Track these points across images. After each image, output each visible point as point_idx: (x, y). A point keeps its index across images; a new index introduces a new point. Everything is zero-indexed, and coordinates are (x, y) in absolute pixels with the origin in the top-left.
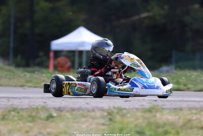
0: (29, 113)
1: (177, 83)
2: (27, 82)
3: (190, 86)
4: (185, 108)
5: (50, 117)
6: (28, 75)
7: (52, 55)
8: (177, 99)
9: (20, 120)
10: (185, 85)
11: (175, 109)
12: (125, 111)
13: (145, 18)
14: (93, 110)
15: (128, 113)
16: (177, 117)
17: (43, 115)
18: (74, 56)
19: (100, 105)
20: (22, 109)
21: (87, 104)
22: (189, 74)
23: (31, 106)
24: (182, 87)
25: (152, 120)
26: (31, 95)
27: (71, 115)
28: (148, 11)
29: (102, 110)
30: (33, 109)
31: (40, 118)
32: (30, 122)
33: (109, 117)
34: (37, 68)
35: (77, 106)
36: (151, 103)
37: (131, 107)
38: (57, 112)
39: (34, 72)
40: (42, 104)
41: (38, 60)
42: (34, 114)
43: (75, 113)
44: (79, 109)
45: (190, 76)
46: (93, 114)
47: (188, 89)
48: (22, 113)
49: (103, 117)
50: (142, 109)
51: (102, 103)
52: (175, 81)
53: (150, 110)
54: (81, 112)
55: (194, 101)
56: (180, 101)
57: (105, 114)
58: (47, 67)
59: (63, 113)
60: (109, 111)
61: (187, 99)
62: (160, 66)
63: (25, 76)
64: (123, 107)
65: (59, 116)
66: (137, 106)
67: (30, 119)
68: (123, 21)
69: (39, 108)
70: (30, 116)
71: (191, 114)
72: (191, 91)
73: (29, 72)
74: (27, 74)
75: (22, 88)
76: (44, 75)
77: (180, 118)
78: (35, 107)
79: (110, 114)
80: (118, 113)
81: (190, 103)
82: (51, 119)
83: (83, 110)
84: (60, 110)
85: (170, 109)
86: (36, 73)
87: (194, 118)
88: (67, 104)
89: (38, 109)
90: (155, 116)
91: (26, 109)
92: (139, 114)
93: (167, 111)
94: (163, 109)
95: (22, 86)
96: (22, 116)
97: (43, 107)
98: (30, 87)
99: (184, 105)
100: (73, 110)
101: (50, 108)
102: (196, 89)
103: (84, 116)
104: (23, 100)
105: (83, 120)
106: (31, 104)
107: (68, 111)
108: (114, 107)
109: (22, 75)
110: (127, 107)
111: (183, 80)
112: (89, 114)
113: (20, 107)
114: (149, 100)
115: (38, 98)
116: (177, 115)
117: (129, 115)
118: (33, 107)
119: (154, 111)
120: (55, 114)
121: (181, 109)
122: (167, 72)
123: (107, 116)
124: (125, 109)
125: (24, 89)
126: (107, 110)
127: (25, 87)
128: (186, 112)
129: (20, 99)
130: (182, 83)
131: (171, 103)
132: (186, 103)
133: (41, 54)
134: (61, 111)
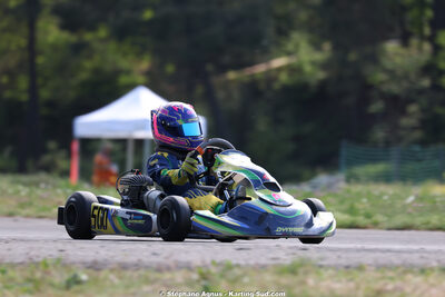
0: (28, 274)
1: (352, 211)
2: (22, 206)
3: (379, 218)
4: (370, 265)
5: (74, 281)
6: (24, 191)
7: (76, 147)
8: (352, 246)
9: (7, 287)
10: (368, 216)
11: (347, 267)
12: (237, 272)
13: (280, 69)
14: (169, 269)
15: (245, 275)
16: (352, 285)
17: (59, 278)
18: (124, 149)
19: (183, 258)
20: (13, 265)
21: (155, 254)
22: (376, 193)
23: (31, 259)
24: (361, 220)
25: (297, 291)
26: (31, 235)
27: (120, 278)
28: (289, 54)
29: (189, 267)
30: (37, 264)
31: (52, 285)
32: (30, 292)
33: (203, 283)
34: (43, 176)
35: (132, 259)
36: (294, 254)
37: (252, 262)
38: (90, 271)
39: (37, 184)
40: (56, 254)
41: (46, 159)
42: (38, 275)
43: (128, 273)
44: (137, 266)
45: (380, 197)
46: (167, 276)
47: (376, 225)
48: (11, 273)
49: (189, 284)
50: (274, 266)
51: (187, 252)
52: (346, 206)
53: (292, 270)
54: (142, 272)
55: (389, 251)
56: (358, 250)
57: (195, 276)
58: (66, 174)
59: (103, 274)
60: (204, 271)
61: (373, 246)
62: (314, 175)
63: (18, 192)
64: (234, 262)
65: (95, 281)
66: (263, 261)
67: (30, 286)
68: (232, 75)
69: (49, 262)
70: (30, 280)
71: (383, 278)
72: (381, 229)
73: (25, 184)
74: (20, 187)
75: (10, 219)
76: (59, 191)
77: (358, 288)
78: (40, 260)
79: (204, 276)
80: (222, 276)
81: (379, 254)
82: (76, 288)
83: (147, 267)
84: (94, 266)
85: (336, 268)
86: (42, 185)
87: (390, 287)
88: (111, 254)
89: (46, 265)
90: (303, 283)
91: (21, 263)
92: (268, 277)
93: (331, 272)
94: (321, 266)
95: (10, 215)
96: (12, 280)
97: (59, 260)
98: (27, 216)
99: (367, 259)
100: (124, 267)
101: (74, 263)
102: (392, 225)
103: (148, 281)
104: (13, 245)
105: (146, 288)
106: (32, 253)
107: (112, 270)
108: (213, 263)
109: (10, 191)
110: (242, 263)
111: (363, 204)
112: (158, 275)
113: (7, 261)
114: (291, 248)
115: (46, 241)
116: (351, 280)
117: (246, 280)
118: (36, 260)
119: (301, 270)
120: (84, 277)
121: (360, 268)
122: (329, 186)
123: (198, 281)
124: (238, 266)
125: (16, 221)
126: (199, 267)
127: (17, 217)
128: (371, 274)
129: (7, 242)
130: (362, 212)
131: (339, 253)
132: (372, 255)
133: (52, 145)
134: (98, 270)
